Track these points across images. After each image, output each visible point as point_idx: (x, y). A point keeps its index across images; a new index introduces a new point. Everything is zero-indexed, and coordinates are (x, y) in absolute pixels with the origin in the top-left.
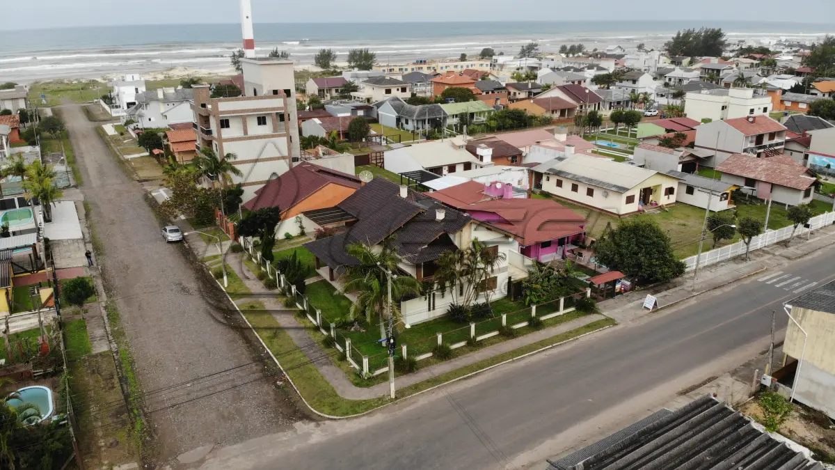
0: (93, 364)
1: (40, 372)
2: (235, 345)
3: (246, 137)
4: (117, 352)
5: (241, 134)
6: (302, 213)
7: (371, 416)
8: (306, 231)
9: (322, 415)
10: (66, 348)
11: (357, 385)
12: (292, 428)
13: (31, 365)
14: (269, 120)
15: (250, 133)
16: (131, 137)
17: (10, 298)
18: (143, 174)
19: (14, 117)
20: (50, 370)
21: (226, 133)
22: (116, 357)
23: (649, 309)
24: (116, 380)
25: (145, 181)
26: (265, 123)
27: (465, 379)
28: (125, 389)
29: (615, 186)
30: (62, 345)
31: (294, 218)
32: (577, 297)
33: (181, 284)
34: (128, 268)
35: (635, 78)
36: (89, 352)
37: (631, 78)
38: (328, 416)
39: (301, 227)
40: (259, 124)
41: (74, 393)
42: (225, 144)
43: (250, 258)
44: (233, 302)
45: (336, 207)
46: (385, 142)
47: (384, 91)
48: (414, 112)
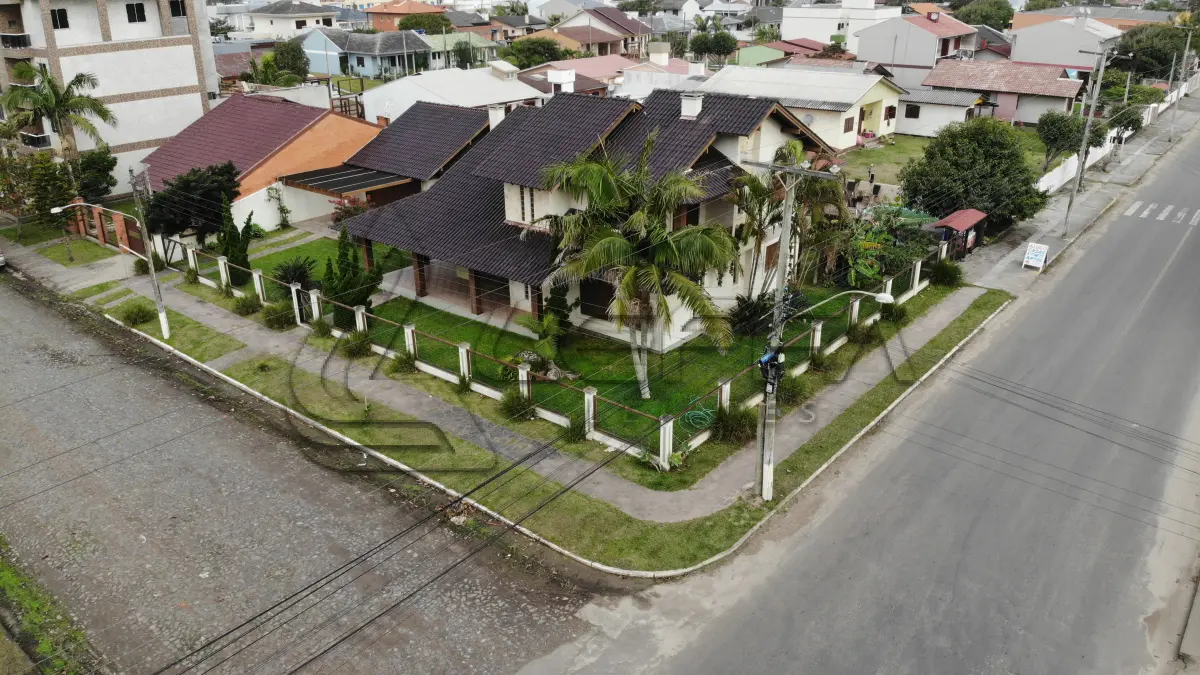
3: (109, 46)
5: (98, 40)
6: (281, 179)
8: (292, 219)
14: (150, 13)
15: (117, 38)
21: (64, 38)
26: (142, 18)
31: (263, 193)
33: (45, 348)
39: (283, 210)
40: (132, 19)
42: (64, 61)
43: (193, 278)
44: (204, 366)
45: (346, 166)
46: (336, 92)
47: (294, 25)
48: (374, 44)
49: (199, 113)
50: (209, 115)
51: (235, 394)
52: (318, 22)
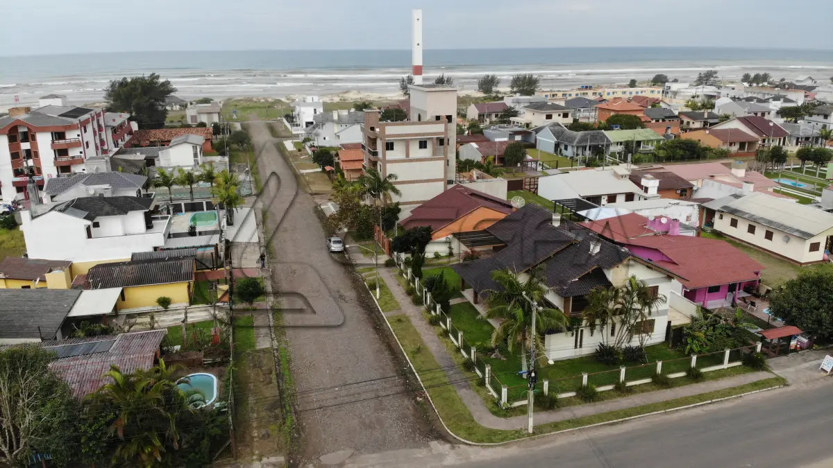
0: (256, 358)
1: (209, 360)
2: (382, 356)
3: (408, 160)
4: (277, 350)
5: (403, 156)
6: (452, 234)
7: (505, 448)
8: (454, 252)
9: (458, 438)
10: (234, 341)
11: (495, 413)
12: (429, 446)
13: (203, 353)
14: (429, 145)
15: (412, 156)
16: (307, 154)
17: (191, 291)
18: (314, 188)
19: (208, 130)
20: (218, 360)
21: (390, 155)
22: (276, 354)
23: (827, 372)
24: (274, 376)
25: (316, 194)
26: (425, 147)
27: (608, 424)
28: (281, 385)
29: (797, 231)
30: (231, 338)
31: (443, 239)
32: (745, 350)
33: (339, 292)
34: (295, 273)
35: (827, 113)
36: (254, 346)
37: (823, 112)
38: (463, 440)
39: (450, 248)
40: (421, 147)
41: (237, 384)
42: (388, 166)
43: (401, 273)
44: (383, 314)
45: (485, 231)
46: (541, 168)
47: (545, 116)
48: (575, 138)
49: (442, 191)
52: (560, 115)
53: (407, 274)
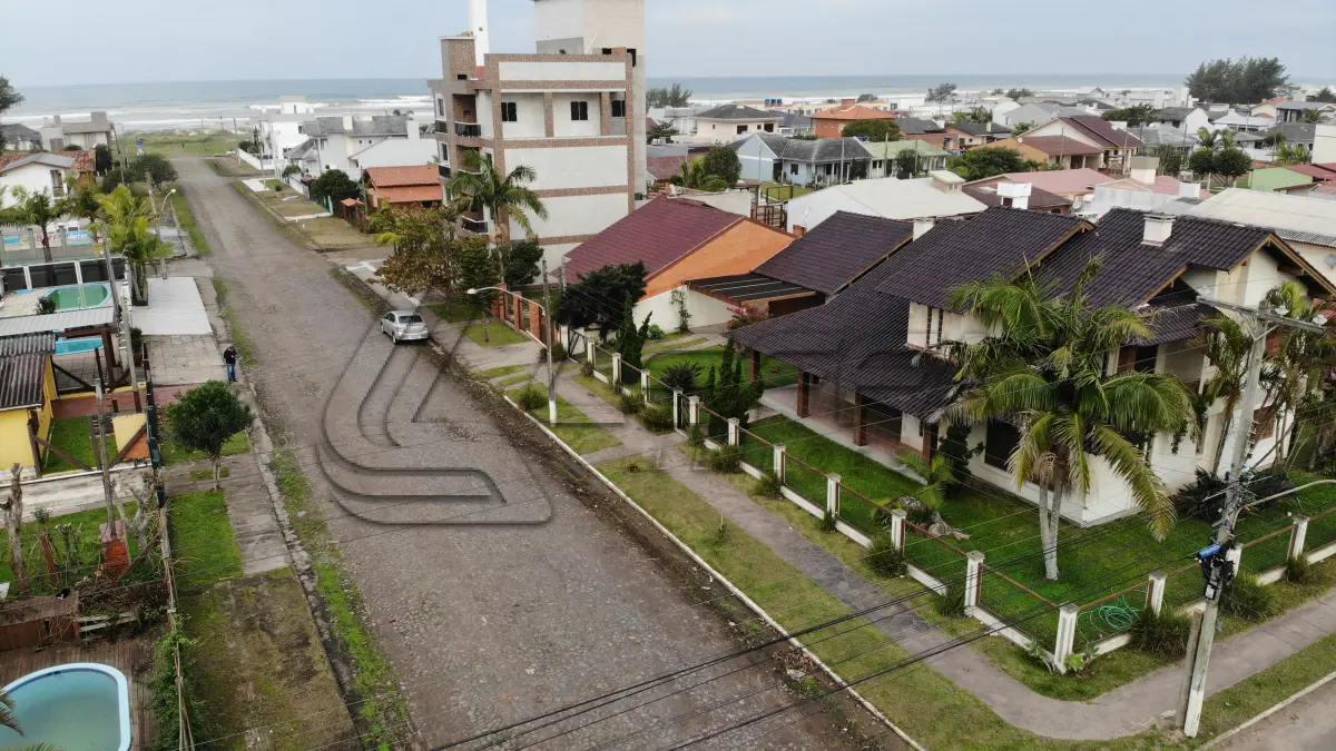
0: (250, 602)
1: (100, 620)
3: (550, 142)
4: (310, 573)
5: (541, 135)
6: (686, 283)
8: (692, 323)
10: (173, 556)
13: (75, 600)
14: (592, 110)
15: (559, 134)
16: (296, 193)
18: (323, 241)
19: (86, 154)
20: (128, 616)
21: (510, 130)
22: (309, 586)
24: (316, 652)
25: (328, 250)
26: (585, 117)
28: (346, 679)
30: (165, 545)
31: (667, 295)
34: (316, 389)
36: (235, 569)
39: (684, 314)
40: (574, 117)
41: (201, 696)
42: (508, 152)
43: (588, 372)
44: (581, 458)
45: (752, 274)
46: (764, 200)
47: (734, 129)
48: (810, 150)
49: (623, 212)
50: (633, 214)
51: (602, 491)
52: (759, 127)
53: (608, 372)
